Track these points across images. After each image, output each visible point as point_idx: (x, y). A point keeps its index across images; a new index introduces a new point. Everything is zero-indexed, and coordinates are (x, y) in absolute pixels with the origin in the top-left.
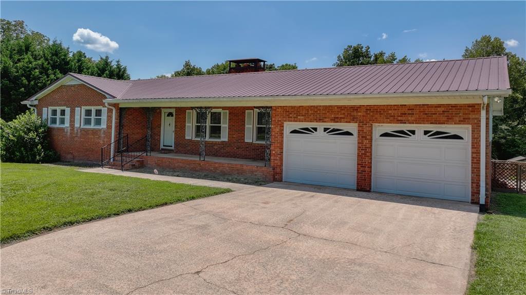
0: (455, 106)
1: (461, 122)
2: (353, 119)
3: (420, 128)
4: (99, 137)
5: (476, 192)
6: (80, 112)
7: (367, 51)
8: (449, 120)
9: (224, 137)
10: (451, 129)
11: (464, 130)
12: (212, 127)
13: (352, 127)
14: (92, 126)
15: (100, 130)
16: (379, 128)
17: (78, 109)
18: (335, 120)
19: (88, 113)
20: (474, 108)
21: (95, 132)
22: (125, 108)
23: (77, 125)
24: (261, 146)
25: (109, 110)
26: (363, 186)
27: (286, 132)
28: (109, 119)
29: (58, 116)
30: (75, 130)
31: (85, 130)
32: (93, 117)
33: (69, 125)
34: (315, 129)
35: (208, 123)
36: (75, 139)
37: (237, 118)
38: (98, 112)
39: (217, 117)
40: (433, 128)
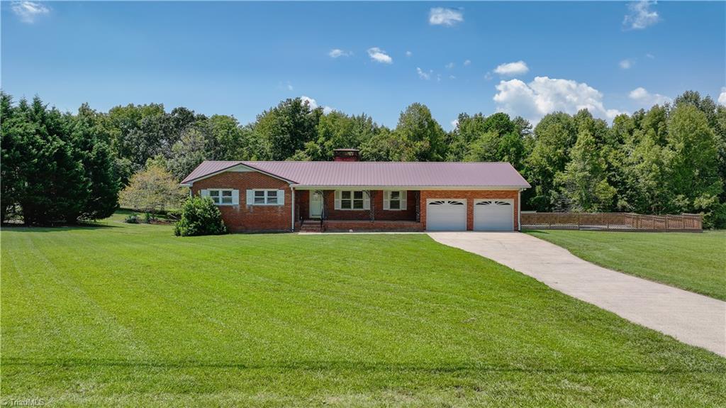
0: (508, 191)
1: (510, 198)
2: (465, 197)
3: (493, 201)
4: (277, 212)
5: (516, 226)
6: (250, 195)
8: (506, 197)
9: (367, 207)
10: (506, 201)
11: (511, 201)
12: (355, 201)
13: (464, 201)
14: (266, 203)
15: (277, 206)
16: (476, 201)
17: (248, 192)
18: (456, 197)
19: (257, 193)
20: (516, 192)
21: (270, 208)
23: (249, 203)
24: (395, 212)
25: (288, 191)
26: (470, 228)
27: (428, 204)
28: (287, 198)
29: (221, 196)
30: (247, 207)
31: (258, 207)
32: (266, 196)
33: (238, 204)
34: (444, 202)
35: (352, 199)
36: (247, 214)
37: (376, 195)
38: (269, 193)
39: (359, 194)
40: (499, 200)
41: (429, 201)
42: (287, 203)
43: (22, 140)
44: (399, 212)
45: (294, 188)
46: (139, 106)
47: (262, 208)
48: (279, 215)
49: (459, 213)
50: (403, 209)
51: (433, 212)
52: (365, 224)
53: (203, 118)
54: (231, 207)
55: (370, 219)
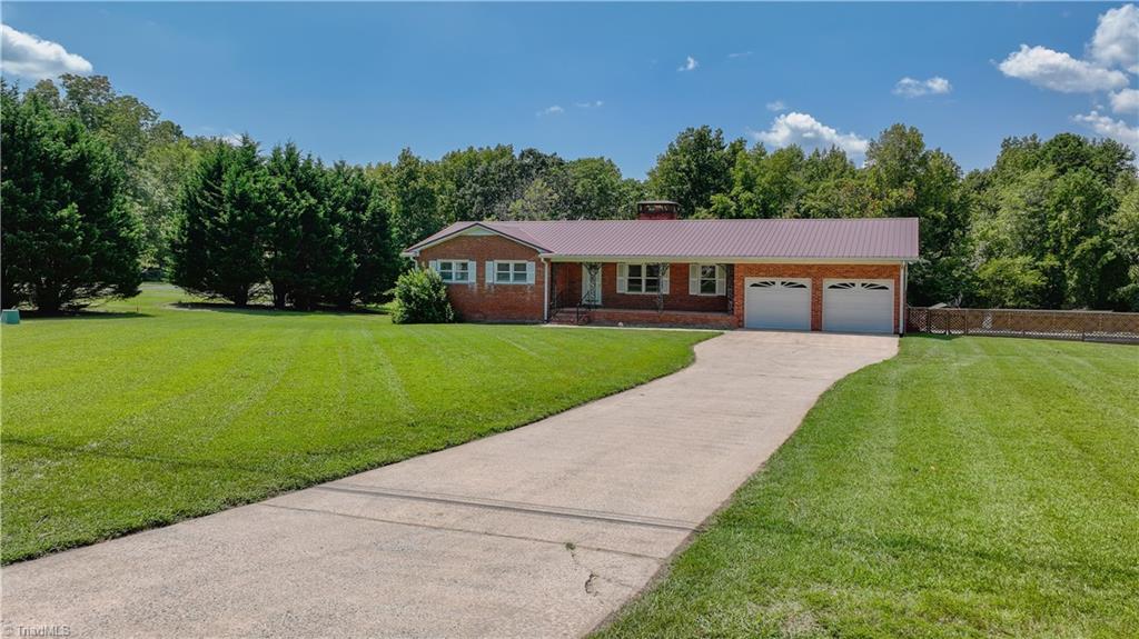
0: (883, 266)
1: (887, 277)
2: (808, 275)
3: (858, 282)
4: (525, 293)
5: (897, 326)
6: (491, 268)
7: (718, 138)
8: (879, 276)
9: (665, 289)
10: (880, 282)
11: (890, 283)
12: (647, 281)
13: (807, 281)
14: (511, 281)
15: (525, 286)
16: (827, 282)
17: (489, 264)
18: (792, 276)
19: (500, 267)
20: (896, 268)
21: (517, 288)
22: (557, 263)
23: (489, 280)
24: (708, 298)
25: (539, 265)
26: (817, 326)
27: (747, 286)
28: (539, 274)
29: (455, 269)
30: (486, 286)
31: (500, 286)
32: (512, 271)
33: (474, 281)
34: (774, 283)
35: (644, 277)
36: (487, 296)
37: (680, 271)
38: (517, 267)
39: (653, 270)
40: (868, 282)
41: (749, 281)
42: (539, 282)
43: (260, 198)
44: (713, 298)
45: (545, 259)
46: (481, 149)
47: (505, 288)
48: (528, 299)
49: (797, 301)
50: (721, 294)
51: (755, 298)
52: (648, 316)
53: (560, 163)
54: (466, 285)
55: (657, 309)
